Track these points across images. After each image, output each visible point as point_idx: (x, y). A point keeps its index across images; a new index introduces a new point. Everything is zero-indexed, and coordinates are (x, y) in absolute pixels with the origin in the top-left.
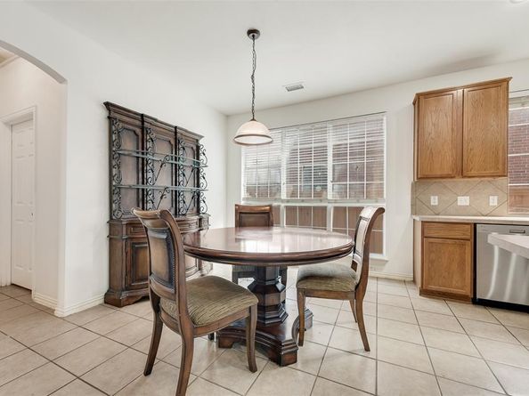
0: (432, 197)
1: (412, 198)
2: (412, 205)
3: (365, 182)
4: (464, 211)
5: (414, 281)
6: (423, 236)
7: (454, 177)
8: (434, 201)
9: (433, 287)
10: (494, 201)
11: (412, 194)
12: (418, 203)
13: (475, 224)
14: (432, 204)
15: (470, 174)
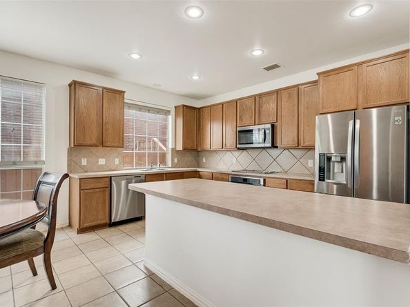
0: (83, 159)
1: (68, 160)
2: (68, 166)
3: (22, 145)
4: (101, 168)
5: (70, 225)
6: (81, 189)
7: (98, 146)
8: (84, 162)
9: (87, 225)
10: (117, 161)
11: (68, 157)
12: (73, 164)
13: (111, 177)
14: (83, 164)
15: (107, 145)
